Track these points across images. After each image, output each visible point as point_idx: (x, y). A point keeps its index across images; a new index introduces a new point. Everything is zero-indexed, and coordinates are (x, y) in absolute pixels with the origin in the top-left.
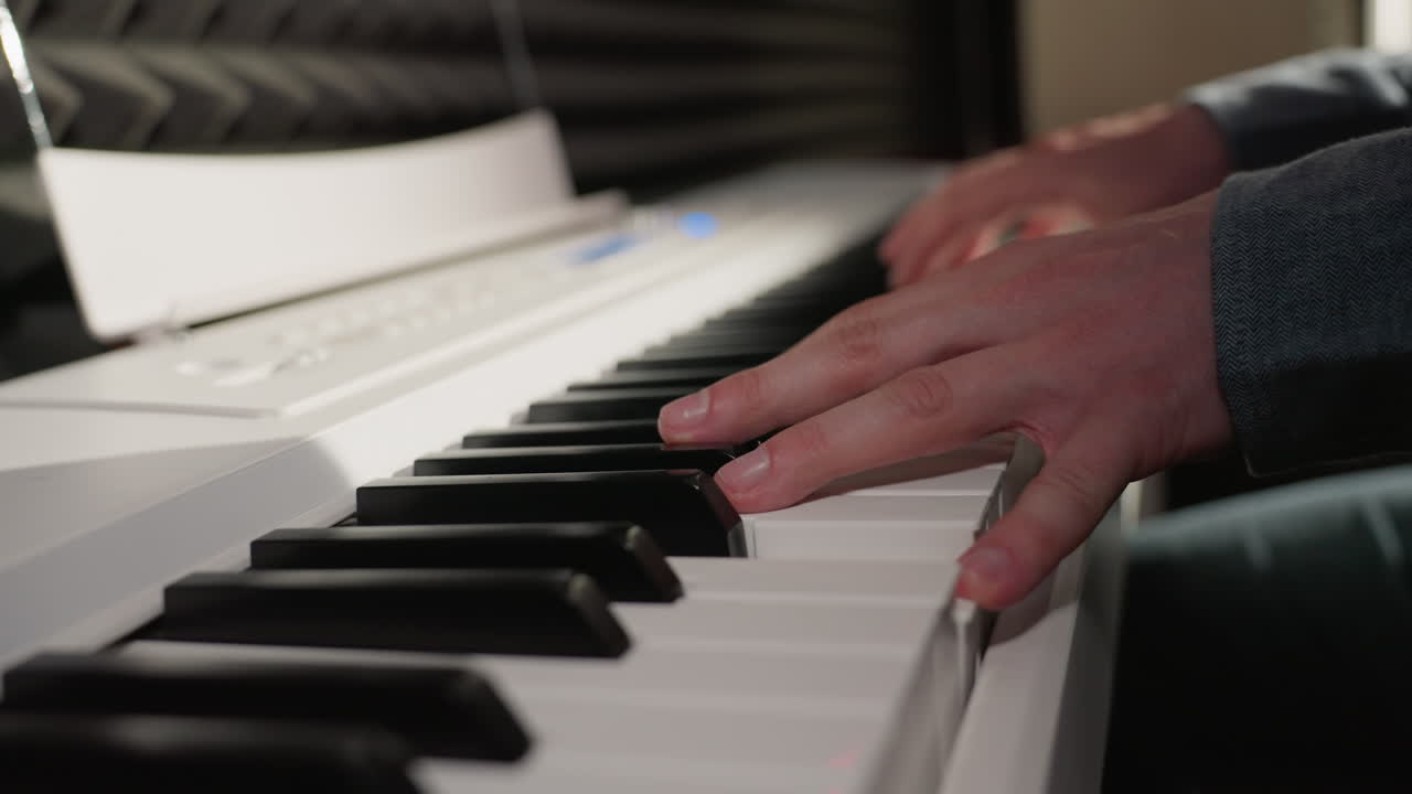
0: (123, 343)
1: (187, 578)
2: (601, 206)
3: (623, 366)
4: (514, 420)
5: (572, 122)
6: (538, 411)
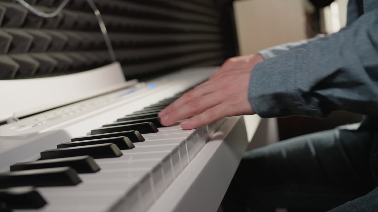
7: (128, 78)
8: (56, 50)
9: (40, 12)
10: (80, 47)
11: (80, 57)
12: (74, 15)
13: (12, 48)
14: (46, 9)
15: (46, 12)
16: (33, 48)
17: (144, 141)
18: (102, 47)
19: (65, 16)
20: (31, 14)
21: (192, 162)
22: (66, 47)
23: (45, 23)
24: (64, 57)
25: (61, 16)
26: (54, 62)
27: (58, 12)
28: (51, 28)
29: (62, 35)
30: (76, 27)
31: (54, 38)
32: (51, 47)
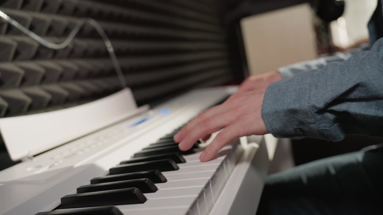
0: (19, 162)
1: (80, 187)
2: (145, 108)
3: (161, 139)
4: (132, 157)
5: (134, 88)
6: (136, 155)
7: (139, 103)
8: (67, 80)
9: (50, 44)
10: (91, 75)
11: (90, 85)
12: (84, 44)
13: (24, 81)
14: (56, 39)
15: (57, 43)
16: (44, 80)
17: (167, 181)
18: (112, 73)
19: (75, 45)
20: (41, 47)
21: (217, 202)
22: (77, 77)
23: (55, 54)
24: (76, 87)
25: (71, 46)
26: (65, 93)
27: (67, 42)
28: (61, 58)
29: (72, 65)
30: (86, 55)
31: (66, 69)
32: (61, 78)
